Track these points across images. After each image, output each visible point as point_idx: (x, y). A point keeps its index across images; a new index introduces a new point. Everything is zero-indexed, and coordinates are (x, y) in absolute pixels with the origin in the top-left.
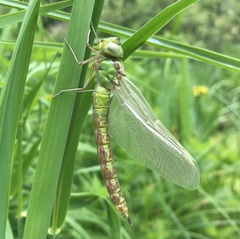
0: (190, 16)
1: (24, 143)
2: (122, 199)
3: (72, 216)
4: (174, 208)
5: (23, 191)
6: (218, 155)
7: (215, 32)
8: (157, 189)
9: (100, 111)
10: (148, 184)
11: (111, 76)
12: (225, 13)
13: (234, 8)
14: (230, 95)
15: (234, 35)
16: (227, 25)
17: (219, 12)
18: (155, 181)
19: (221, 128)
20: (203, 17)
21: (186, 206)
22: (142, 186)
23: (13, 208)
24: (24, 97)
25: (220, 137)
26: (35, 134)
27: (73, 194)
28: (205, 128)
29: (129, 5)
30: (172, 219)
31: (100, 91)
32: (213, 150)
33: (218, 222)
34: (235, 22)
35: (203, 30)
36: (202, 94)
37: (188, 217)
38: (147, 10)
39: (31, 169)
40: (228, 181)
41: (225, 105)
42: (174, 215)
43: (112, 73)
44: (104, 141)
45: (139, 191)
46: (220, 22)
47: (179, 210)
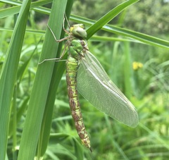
0: (131, 16)
1: (18, 100)
2: (86, 135)
3: (51, 150)
4: (121, 145)
5: (17, 133)
6: (150, 108)
7: (147, 26)
8: (108, 132)
9: (71, 74)
10: (103, 128)
11: (79, 50)
12: (153, 14)
13: (159, 11)
14: (158, 68)
15: (160, 29)
16: (155, 22)
17: (150, 14)
18: (107, 127)
19: (152, 91)
20: (139, 17)
21: (129, 143)
22: (99, 130)
23: (11, 145)
24: (18, 68)
25: (151, 96)
26: (26, 94)
27: (51, 134)
28: (141, 90)
29: (90, 9)
30: (119, 153)
31: (71, 60)
32: (146, 105)
33: (150, 155)
34: (160, 20)
35: (140, 25)
36: (139, 68)
37: (130, 151)
38: (102, 12)
39: (23, 118)
40: (157, 126)
41: (154, 75)
42: (120, 150)
43: (79, 48)
44: (74, 95)
45: (97, 133)
46: (150, 20)
47: (124, 146)
